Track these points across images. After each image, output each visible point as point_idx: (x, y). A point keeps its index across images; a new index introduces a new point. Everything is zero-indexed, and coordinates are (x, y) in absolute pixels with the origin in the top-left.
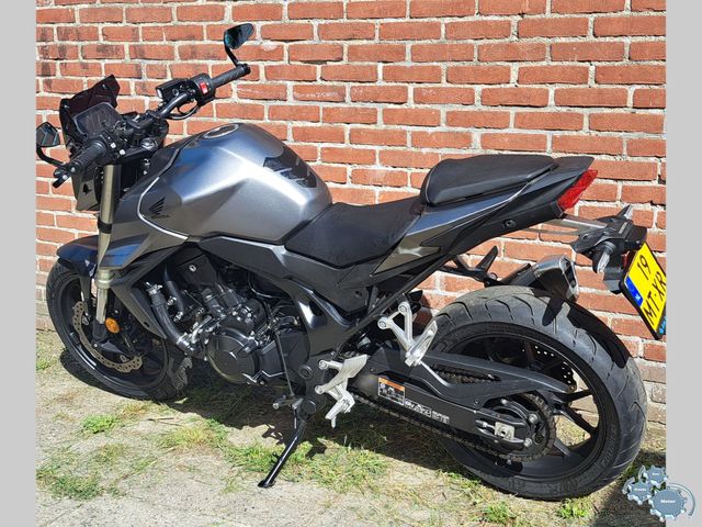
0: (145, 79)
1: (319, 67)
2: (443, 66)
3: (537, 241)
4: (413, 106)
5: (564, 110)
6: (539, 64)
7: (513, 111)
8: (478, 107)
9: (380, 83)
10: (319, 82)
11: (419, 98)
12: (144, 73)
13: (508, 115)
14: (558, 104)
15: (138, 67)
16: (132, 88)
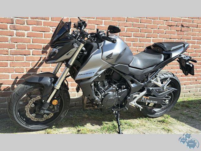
13: (124, 38)
14: (134, 36)
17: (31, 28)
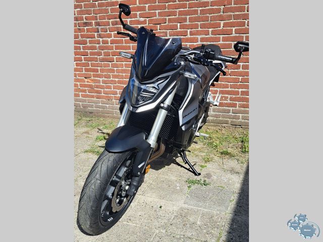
0: (100, 32)
1: (158, 26)
2: (199, 23)
3: (229, 76)
4: (189, 37)
5: (238, 35)
6: (230, 21)
7: (221, 36)
8: (210, 35)
9: (179, 30)
10: (159, 31)
11: (191, 34)
12: (100, 31)
13: (220, 37)
14: (236, 33)
15: (98, 29)
16: (96, 35)
17: (113, 35)
